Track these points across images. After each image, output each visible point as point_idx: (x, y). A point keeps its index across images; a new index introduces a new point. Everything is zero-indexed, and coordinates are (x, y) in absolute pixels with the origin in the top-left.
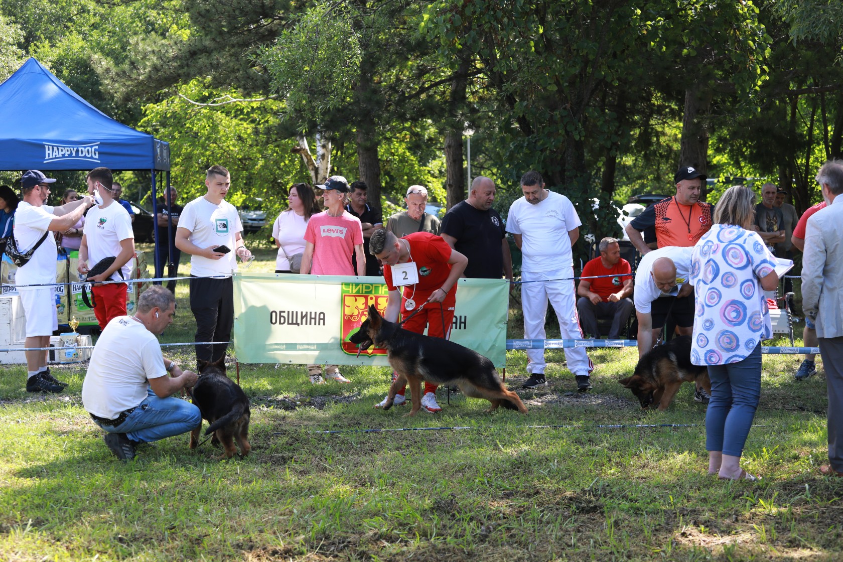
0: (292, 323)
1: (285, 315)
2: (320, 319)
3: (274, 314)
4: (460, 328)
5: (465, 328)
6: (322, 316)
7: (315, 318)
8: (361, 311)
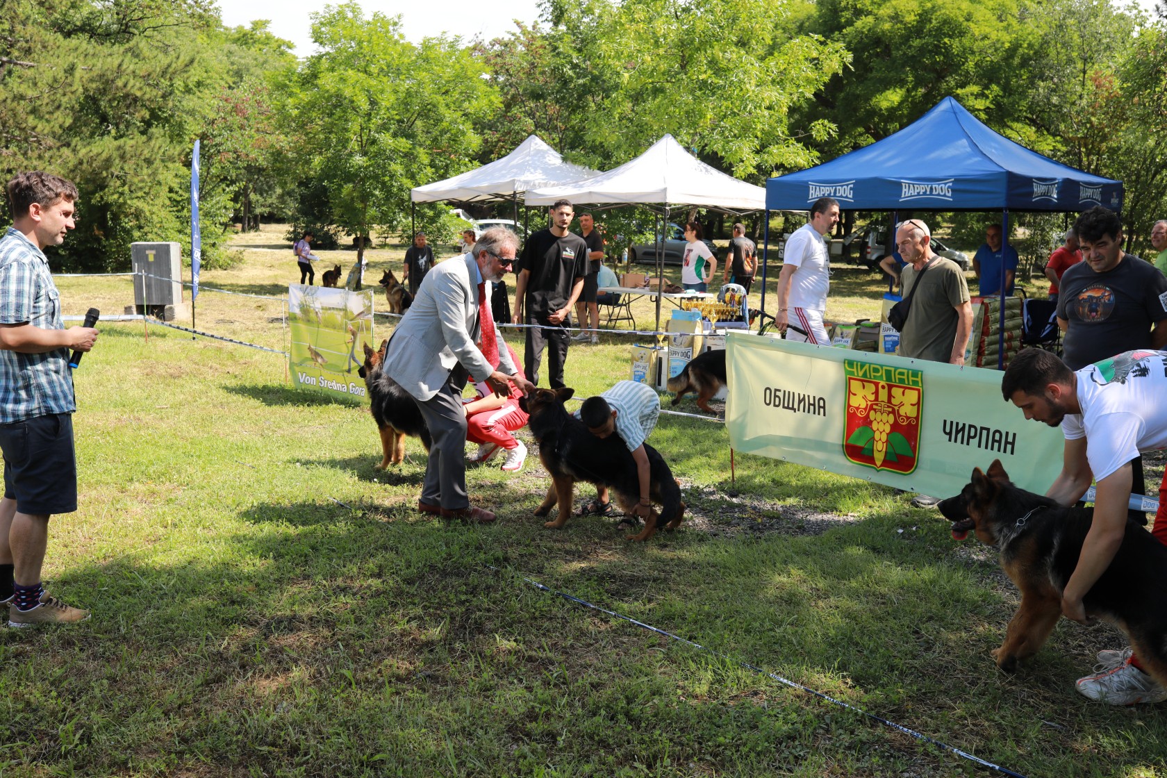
0: (788, 408)
1: (780, 394)
2: (819, 407)
3: (768, 391)
4: (1005, 451)
5: (1012, 453)
6: (822, 404)
7: (814, 405)
8: (869, 403)
